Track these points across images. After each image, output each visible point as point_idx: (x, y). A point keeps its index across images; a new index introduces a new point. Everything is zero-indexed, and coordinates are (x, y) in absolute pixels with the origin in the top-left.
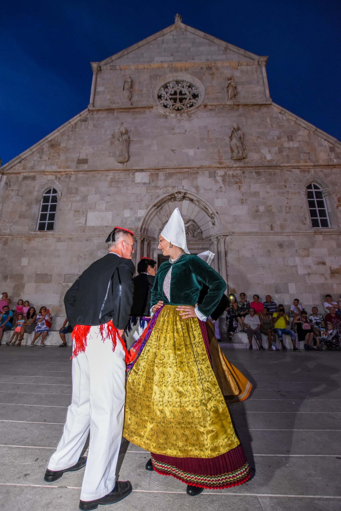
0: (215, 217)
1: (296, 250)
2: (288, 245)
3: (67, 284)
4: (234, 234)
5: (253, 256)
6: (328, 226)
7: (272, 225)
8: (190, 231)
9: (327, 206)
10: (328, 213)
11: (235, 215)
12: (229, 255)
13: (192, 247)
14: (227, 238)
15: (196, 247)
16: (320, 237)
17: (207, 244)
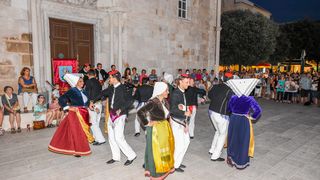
2: (164, 29)
6: (185, 18)
7: (157, 10)
12: (126, 32)
13: (87, 15)
14: (125, 14)
15: (91, 15)
16: (182, 26)
17: (102, 15)
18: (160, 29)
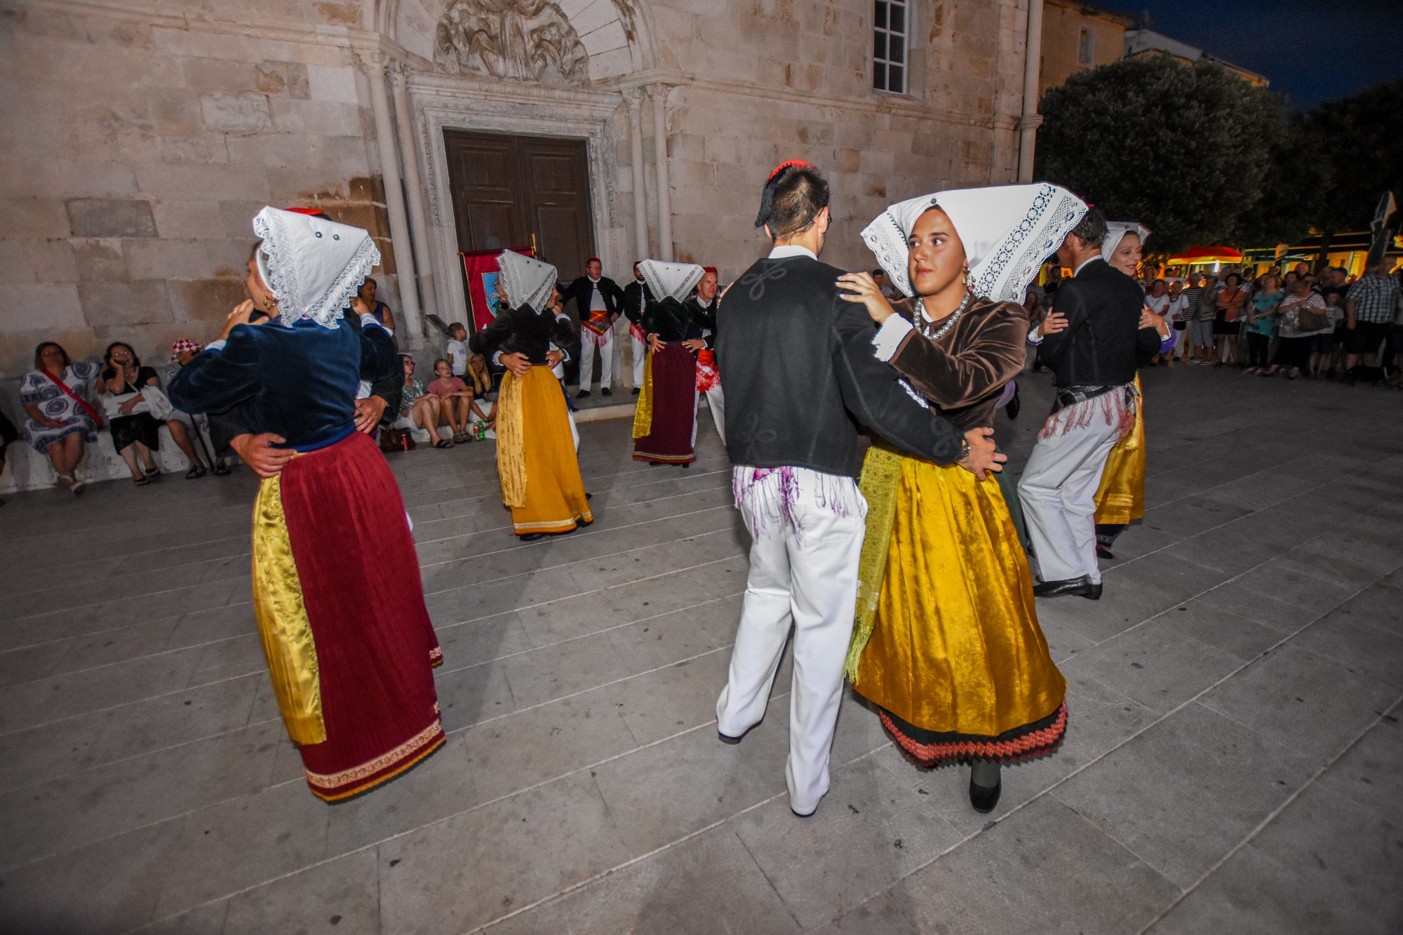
0: (637, 10)
1: (835, 152)
2: (819, 134)
3: (91, 240)
4: (694, 83)
5: (739, 159)
6: (900, 91)
7: (789, 67)
8: (551, 48)
9: (910, 27)
10: (910, 52)
11: (697, 15)
12: (678, 151)
13: (559, 110)
14: (674, 94)
15: (571, 111)
16: (886, 120)
17: (605, 105)
18: (803, 135)
